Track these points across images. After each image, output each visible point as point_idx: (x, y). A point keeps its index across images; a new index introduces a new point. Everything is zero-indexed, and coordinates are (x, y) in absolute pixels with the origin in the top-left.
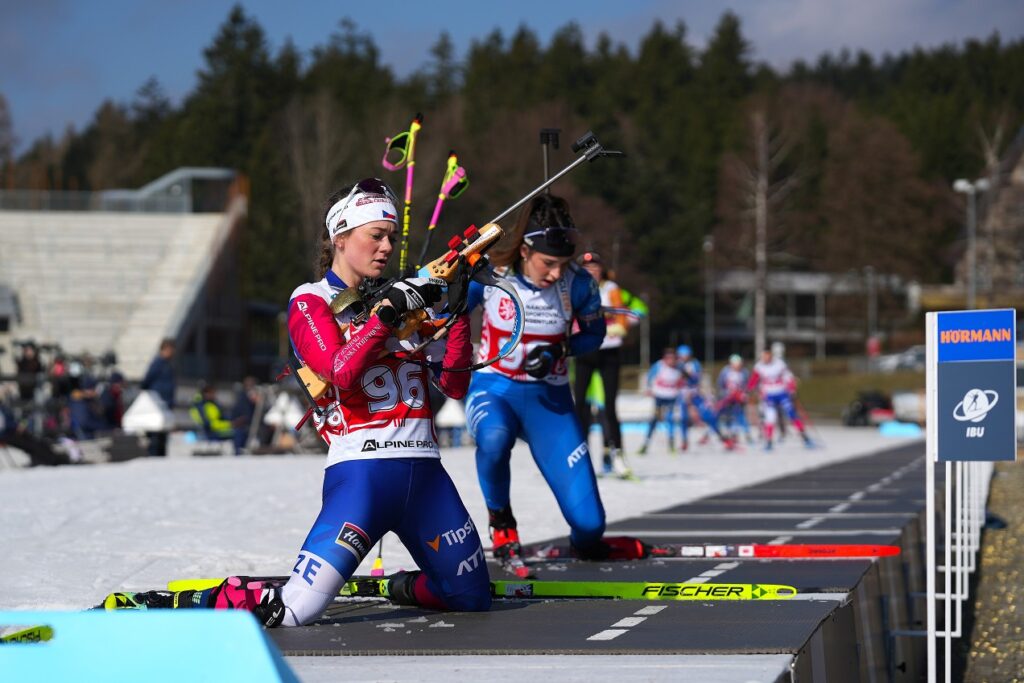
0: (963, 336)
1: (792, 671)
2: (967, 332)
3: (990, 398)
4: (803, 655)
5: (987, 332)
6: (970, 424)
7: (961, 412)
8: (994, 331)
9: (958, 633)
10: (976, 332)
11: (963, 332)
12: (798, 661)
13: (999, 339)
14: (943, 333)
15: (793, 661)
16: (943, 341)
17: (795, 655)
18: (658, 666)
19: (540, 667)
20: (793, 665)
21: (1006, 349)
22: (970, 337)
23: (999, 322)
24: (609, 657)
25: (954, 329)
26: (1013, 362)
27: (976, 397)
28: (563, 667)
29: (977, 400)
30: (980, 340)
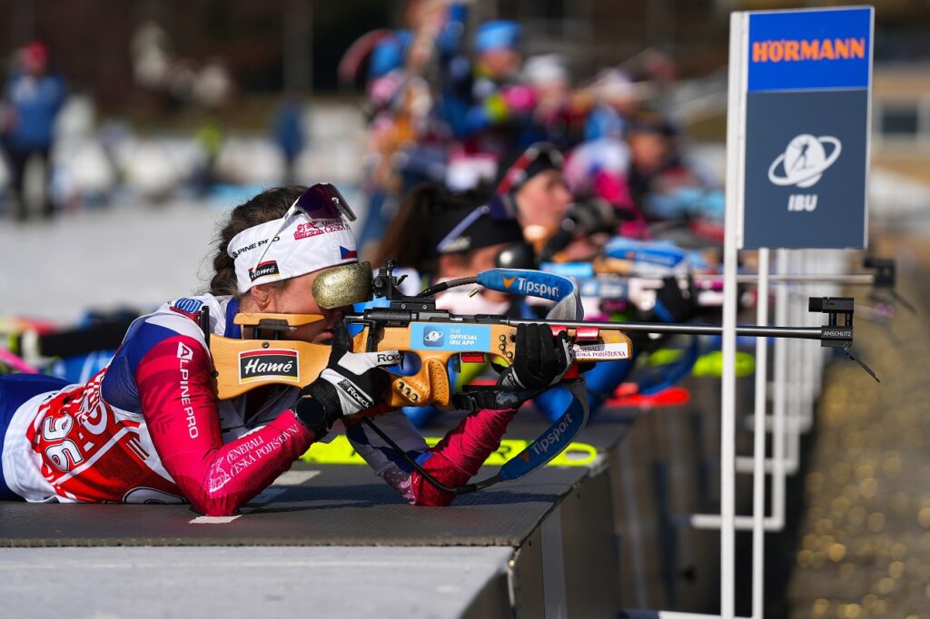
0: (787, 50)
1: (510, 573)
2: (795, 44)
3: (828, 149)
4: (528, 549)
5: (827, 43)
6: (794, 189)
7: (781, 171)
8: (839, 43)
9: (777, 522)
10: (810, 43)
11: (788, 44)
12: (520, 556)
13: (845, 55)
14: (756, 46)
15: (512, 557)
16: (756, 59)
17: (516, 548)
18: (301, 564)
19: (111, 566)
20: (512, 563)
21: (853, 71)
22: (799, 52)
23: (847, 27)
24: (223, 550)
25: (773, 40)
26: (865, 93)
27: (805, 148)
28: (150, 566)
29: (808, 153)
30: (815, 57)
